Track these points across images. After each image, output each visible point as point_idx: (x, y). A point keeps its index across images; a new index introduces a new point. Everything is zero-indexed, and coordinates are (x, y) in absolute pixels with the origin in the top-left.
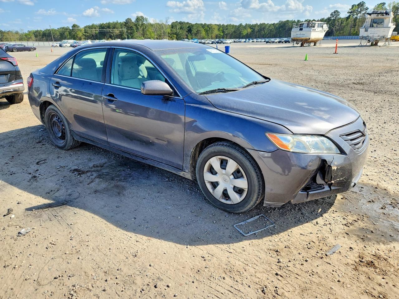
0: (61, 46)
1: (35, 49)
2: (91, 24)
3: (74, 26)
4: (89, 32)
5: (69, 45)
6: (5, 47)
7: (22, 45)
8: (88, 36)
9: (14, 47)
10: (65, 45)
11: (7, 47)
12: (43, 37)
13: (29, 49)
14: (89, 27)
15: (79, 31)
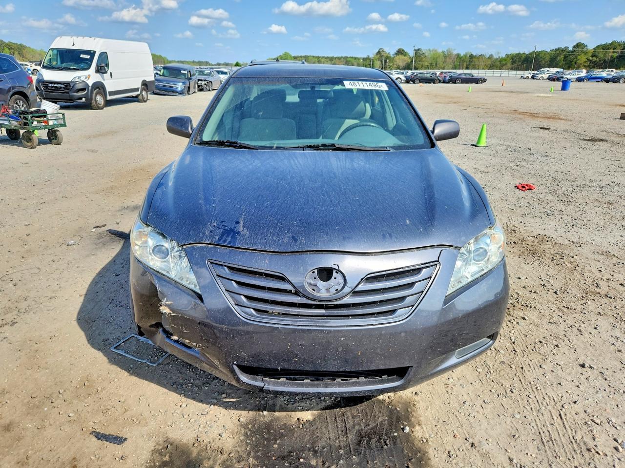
0: (533, 77)
1: (485, 80)
2: (609, 42)
3: (578, 45)
4: (601, 55)
5: (546, 76)
6: (448, 76)
7: (470, 74)
8: (595, 62)
9: (459, 76)
10: (540, 76)
11: (451, 76)
12: (522, 64)
13: (476, 81)
14: (605, 47)
15: (583, 54)
